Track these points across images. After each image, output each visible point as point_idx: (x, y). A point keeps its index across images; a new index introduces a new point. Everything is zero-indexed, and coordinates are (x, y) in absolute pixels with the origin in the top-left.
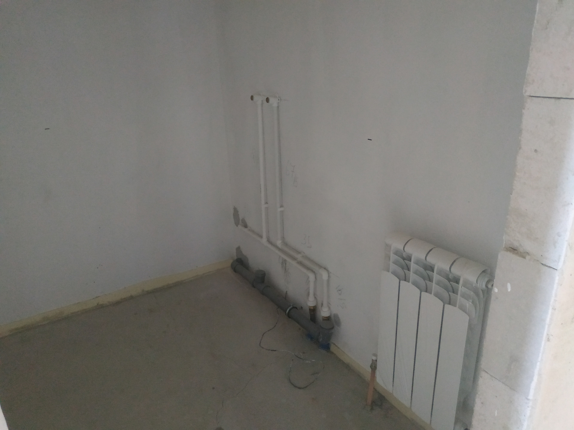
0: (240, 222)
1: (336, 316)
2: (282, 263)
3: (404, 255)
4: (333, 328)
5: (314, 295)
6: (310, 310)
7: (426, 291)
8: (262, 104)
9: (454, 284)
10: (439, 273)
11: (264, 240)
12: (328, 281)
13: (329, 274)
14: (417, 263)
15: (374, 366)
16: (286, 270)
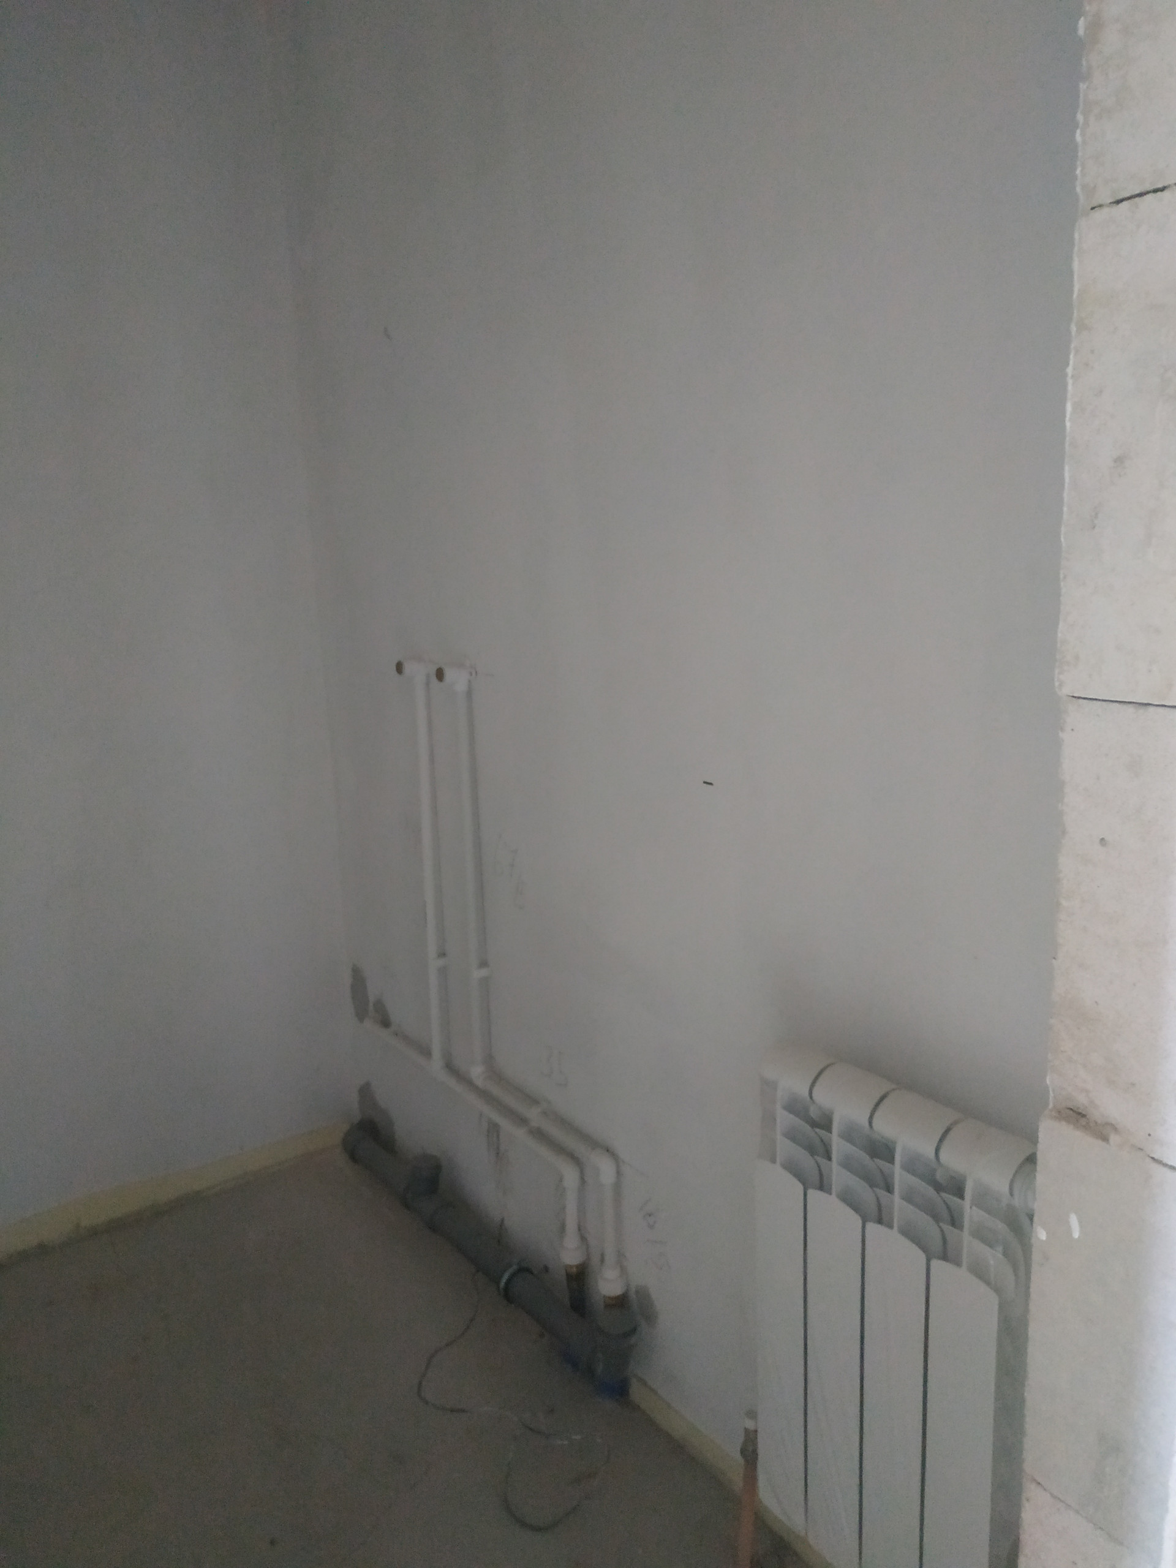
0: (371, 1007)
1: (643, 1295)
2: (488, 1131)
3: (814, 1113)
4: (634, 1331)
5: (579, 1230)
6: (569, 1276)
7: (880, 1221)
8: (428, 684)
9: (953, 1200)
10: (910, 1167)
11: (436, 1064)
12: (617, 1187)
13: (618, 1167)
14: (849, 1135)
15: (751, 1449)
16: (498, 1154)
